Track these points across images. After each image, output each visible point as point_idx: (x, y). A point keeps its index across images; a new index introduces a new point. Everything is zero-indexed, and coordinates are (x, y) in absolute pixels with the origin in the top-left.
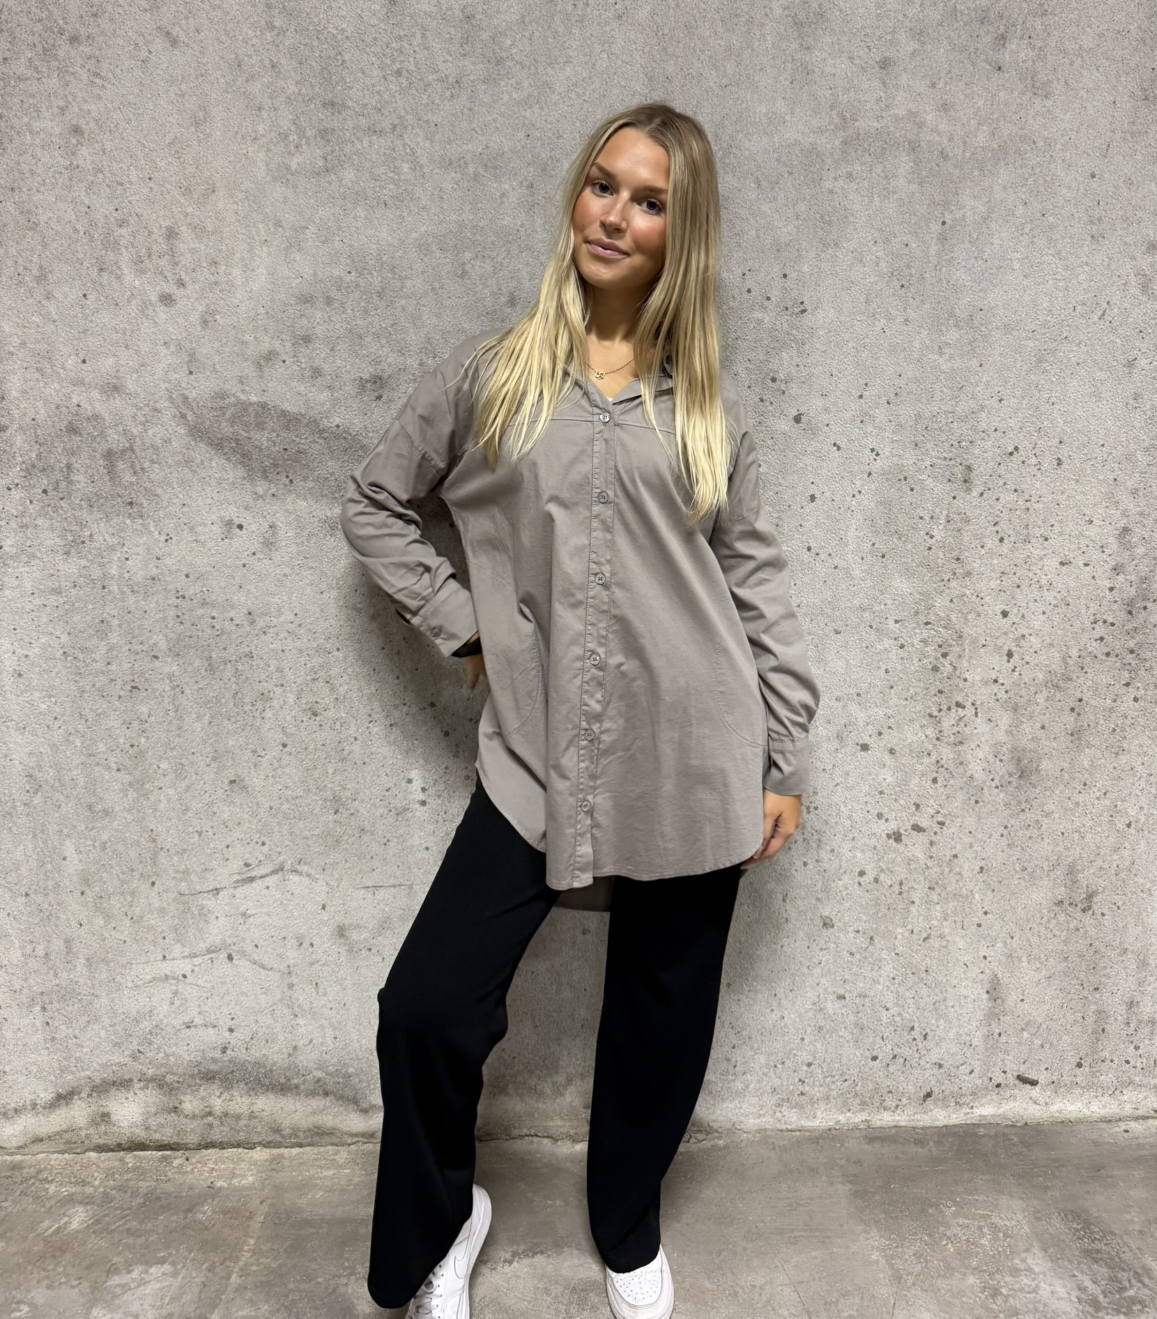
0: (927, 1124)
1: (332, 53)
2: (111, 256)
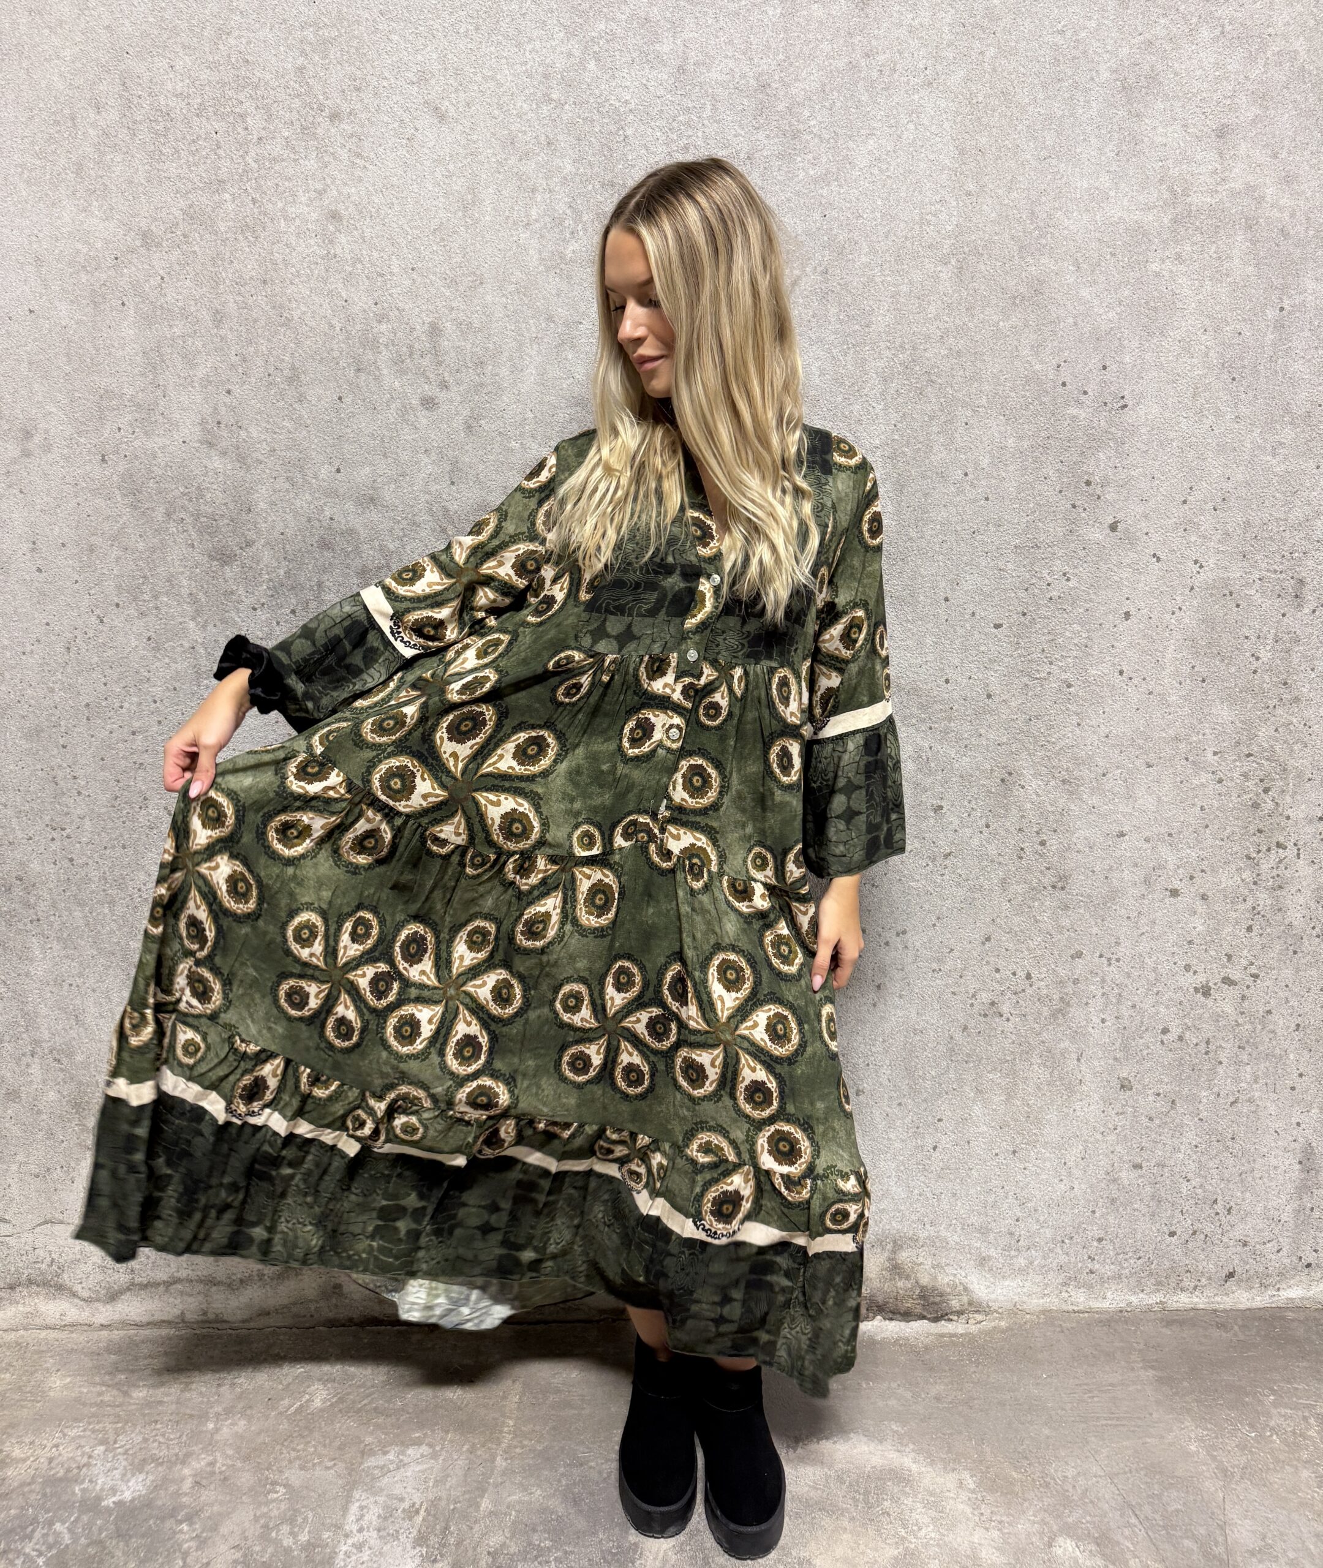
0: (1228, 1307)
1: (613, 128)
2: (370, 355)
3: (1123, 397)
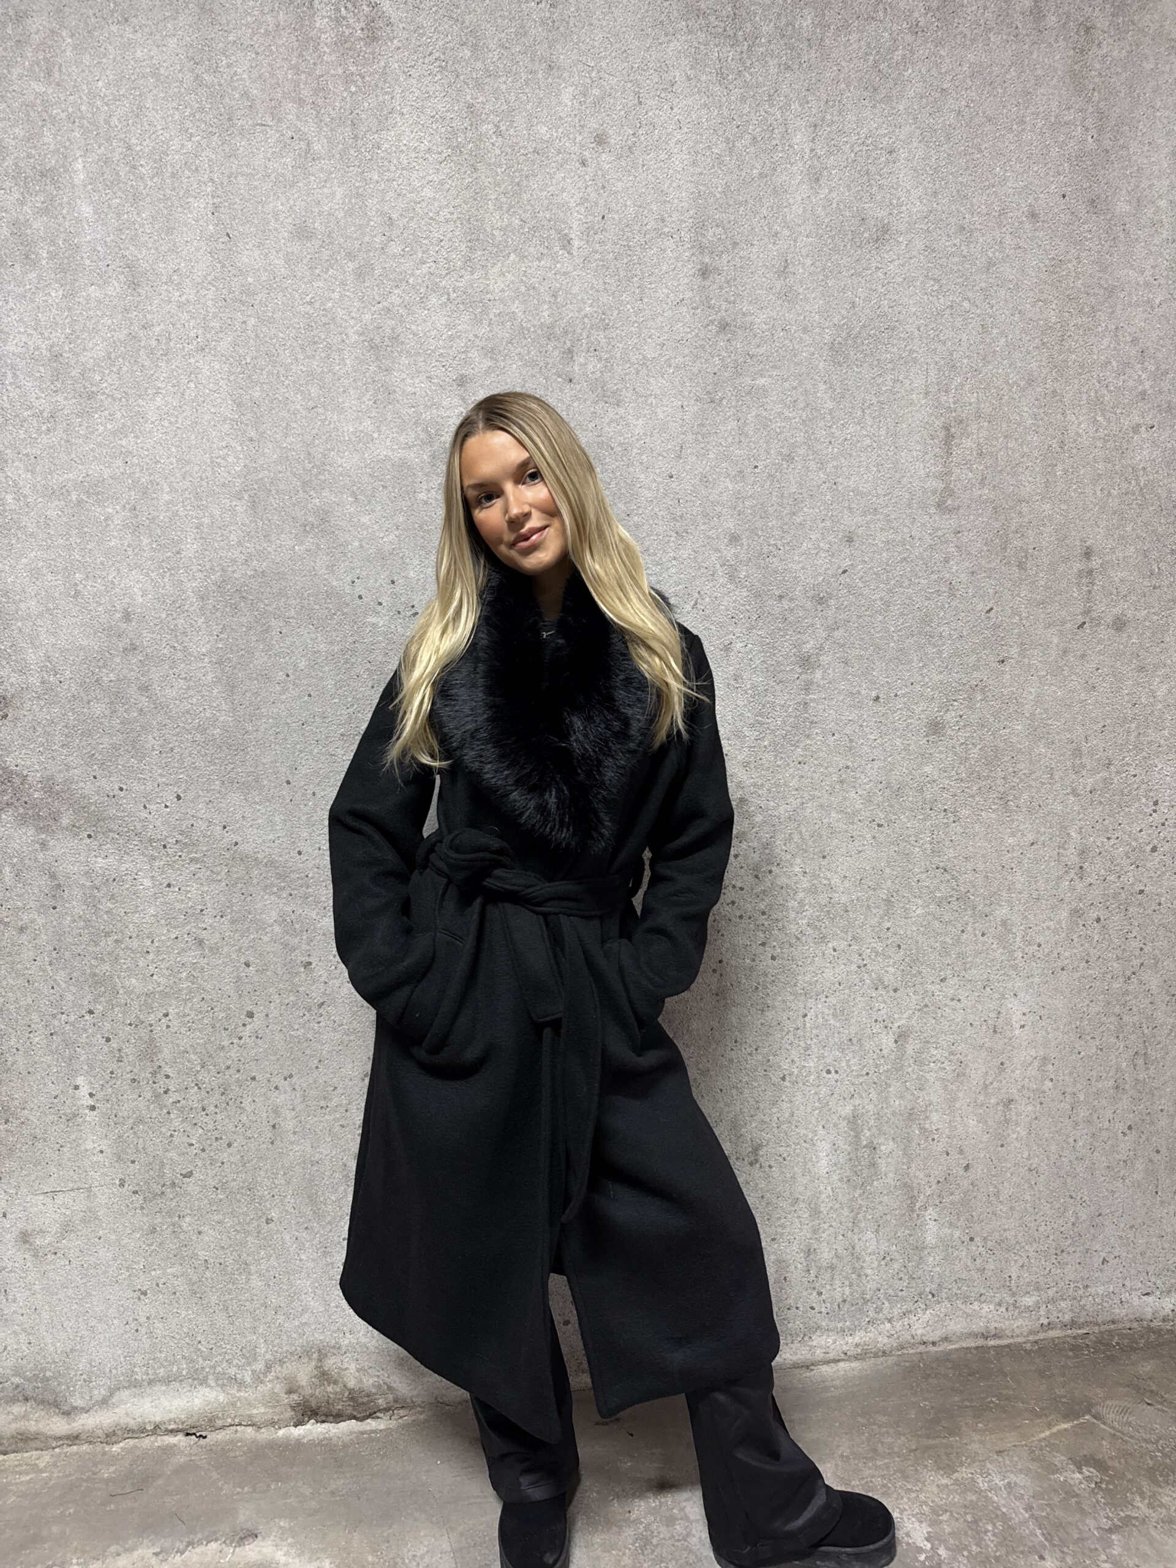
3: (413, 607)
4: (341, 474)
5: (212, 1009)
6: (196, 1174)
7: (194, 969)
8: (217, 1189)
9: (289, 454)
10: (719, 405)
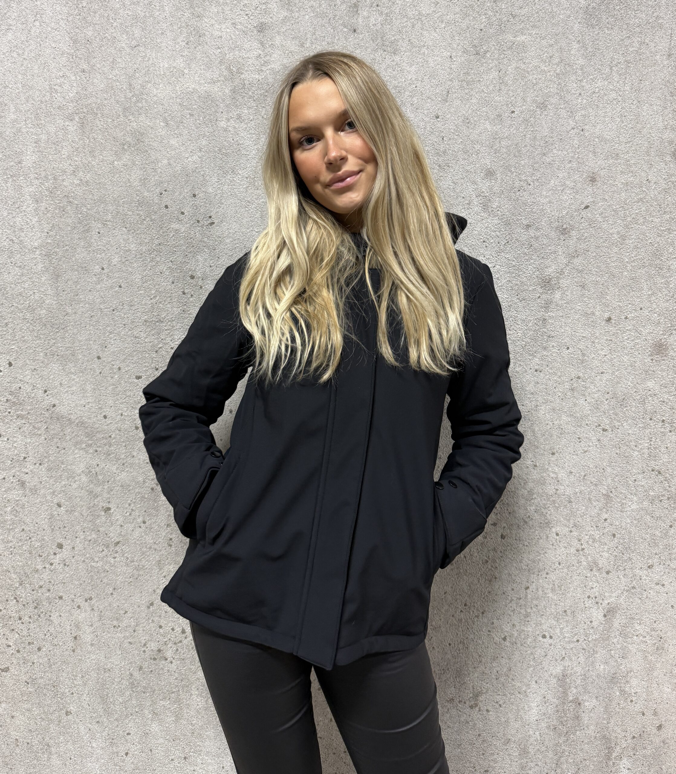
3: (210, 217)
4: (155, 103)
5: (30, 538)
6: (12, 670)
7: (17, 505)
8: (28, 683)
9: (114, 84)
10: (483, 57)
